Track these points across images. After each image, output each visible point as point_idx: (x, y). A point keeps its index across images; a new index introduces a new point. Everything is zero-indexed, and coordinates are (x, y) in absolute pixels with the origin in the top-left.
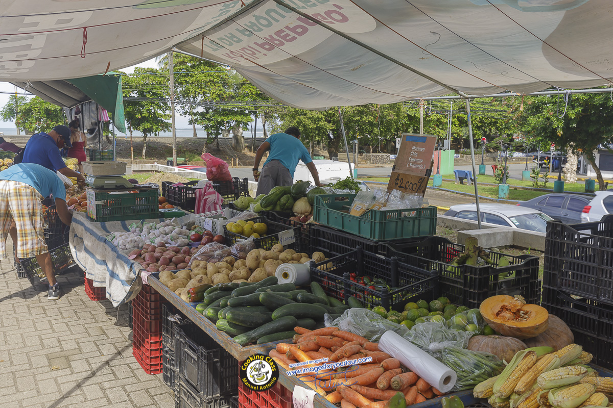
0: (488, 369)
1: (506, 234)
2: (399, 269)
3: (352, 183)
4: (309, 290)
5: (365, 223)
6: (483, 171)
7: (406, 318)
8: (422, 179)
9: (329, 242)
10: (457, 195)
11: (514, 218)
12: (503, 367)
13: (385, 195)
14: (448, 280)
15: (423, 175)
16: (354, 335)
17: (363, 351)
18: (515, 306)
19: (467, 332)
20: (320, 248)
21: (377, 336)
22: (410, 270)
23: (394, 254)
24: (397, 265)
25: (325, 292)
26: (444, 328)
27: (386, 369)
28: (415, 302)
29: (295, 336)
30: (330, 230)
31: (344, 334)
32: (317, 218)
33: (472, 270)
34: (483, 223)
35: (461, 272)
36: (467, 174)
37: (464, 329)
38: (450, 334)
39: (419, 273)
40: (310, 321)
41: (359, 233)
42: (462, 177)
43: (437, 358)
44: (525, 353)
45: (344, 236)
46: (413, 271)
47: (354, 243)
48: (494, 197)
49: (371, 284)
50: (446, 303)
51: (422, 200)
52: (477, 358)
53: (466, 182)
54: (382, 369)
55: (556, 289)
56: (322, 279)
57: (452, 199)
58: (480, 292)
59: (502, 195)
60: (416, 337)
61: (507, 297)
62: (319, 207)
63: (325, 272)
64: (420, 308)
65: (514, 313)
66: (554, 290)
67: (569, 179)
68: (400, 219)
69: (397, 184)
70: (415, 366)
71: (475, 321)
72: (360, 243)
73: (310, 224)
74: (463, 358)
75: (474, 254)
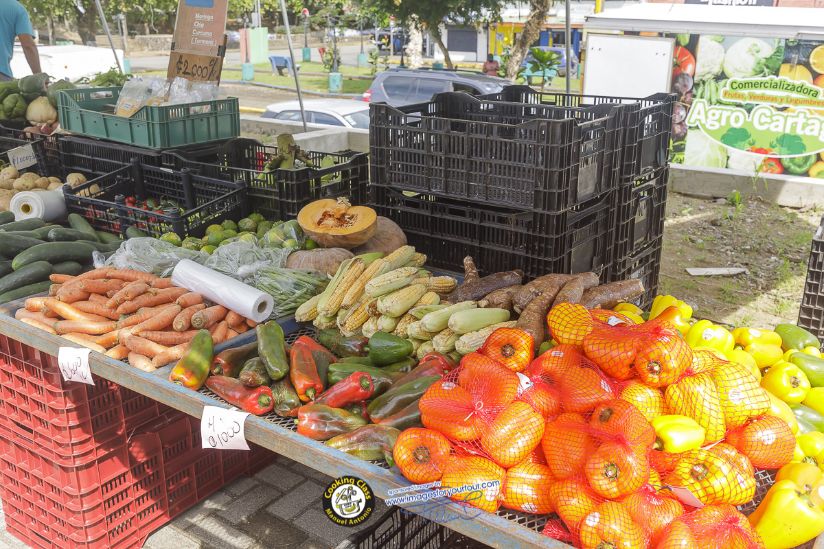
0: (311, 287)
1: (339, 136)
2: (194, 184)
3: (119, 76)
4: (67, 224)
5: (138, 126)
6: (307, 56)
7: (208, 244)
8: (213, 60)
9: (90, 157)
10: (276, 90)
11: (349, 116)
12: (327, 281)
13: (165, 86)
14: (260, 191)
15: (214, 54)
16: (137, 272)
17: (151, 290)
18: (339, 210)
19: (284, 249)
20: (78, 168)
21: (169, 270)
22: (209, 184)
23: (184, 165)
24: (190, 180)
25: (92, 226)
26: (255, 248)
27: (184, 307)
28: (220, 224)
29: (51, 287)
30: (88, 140)
31: (122, 274)
32: (67, 125)
33: (287, 175)
34: (309, 125)
35: (275, 180)
36: (286, 61)
37: (281, 246)
38: (263, 254)
39: (221, 187)
40: (73, 265)
41: (133, 141)
42: (281, 67)
43: (249, 284)
44: (351, 262)
45: (111, 147)
46: (213, 185)
47: (127, 156)
48: (325, 92)
49: (158, 208)
50: (260, 221)
51: (217, 90)
52: (296, 276)
53: (286, 73)
54: (178, 307)
55: (385, 186)
56: (85, 209)
57: (270, 97)
58: (300, 201)
59: (334, 87)
60: (220, 262)
61: (330, 202)
62: (67, 108)
63: (89, 198)
64: (225, 229)
65: (338, 219)
66: (383, 188)
67: (413, 63)
68: (188, 117)
69: (181, 69)
70: (221, 297)
71: (294, 235)
72: (135, 155)
73: (57, 135)
74: (280, 278)
75: (289, 155)
